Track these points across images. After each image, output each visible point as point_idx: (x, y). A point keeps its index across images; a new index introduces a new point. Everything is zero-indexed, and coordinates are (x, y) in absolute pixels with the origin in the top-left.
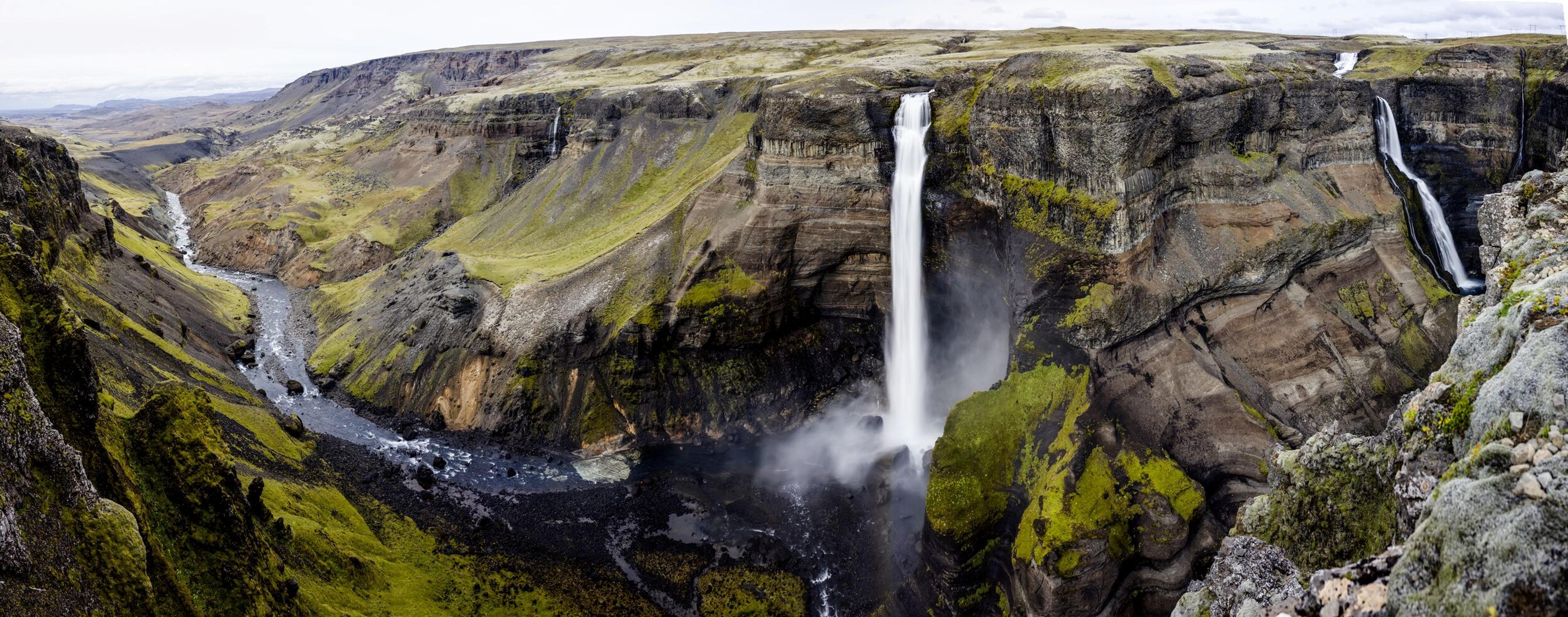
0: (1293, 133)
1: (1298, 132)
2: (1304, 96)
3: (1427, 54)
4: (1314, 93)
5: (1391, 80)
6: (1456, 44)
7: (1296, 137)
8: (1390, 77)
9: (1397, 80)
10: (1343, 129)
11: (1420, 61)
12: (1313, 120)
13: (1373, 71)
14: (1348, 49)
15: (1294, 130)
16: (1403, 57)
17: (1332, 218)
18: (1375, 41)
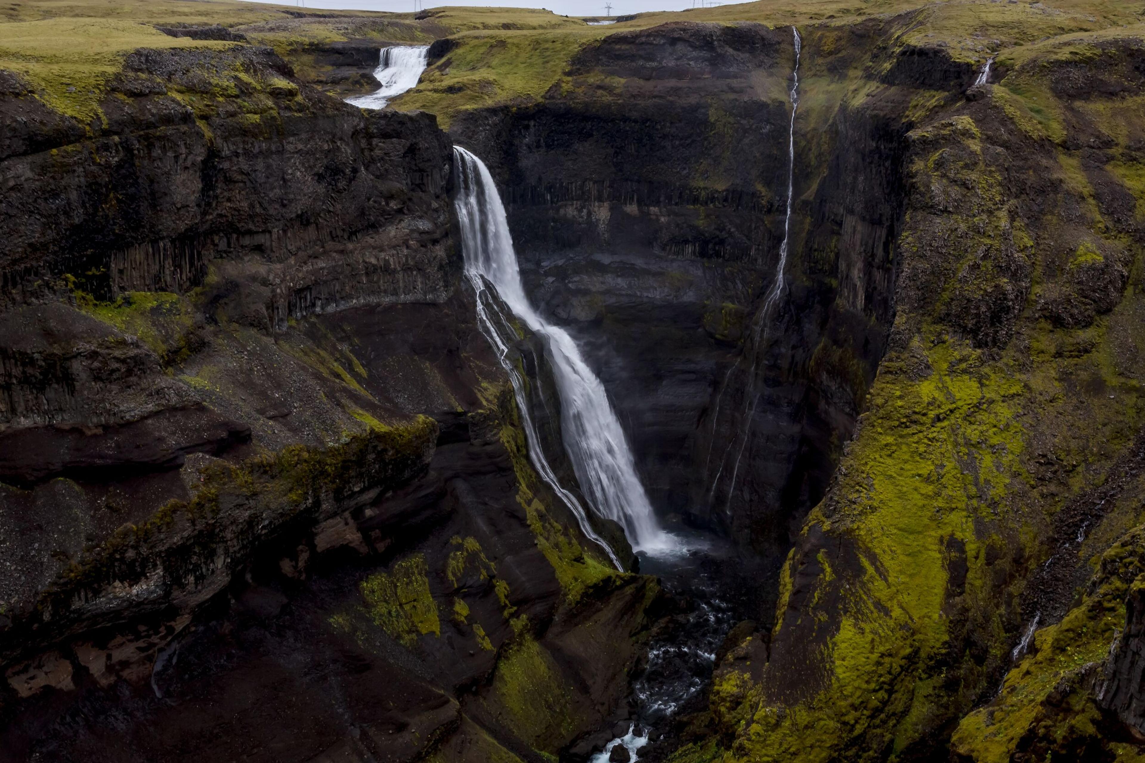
0: (247, 241)
1: (260, 239)
2: (265, 154)
3: (575, 48)
4: (292, 144)
5: (493, 111)
6: (643, 26)
7: (259, 249)
8: (489, 103)
9: (505, 109)
10: (374, 227)
11: (562, 64)
12: (297, 209)
13: (451, 90)
14: (410, 40)
15: (250, 233)
16: (523, 56)
17: (337, 432)
18: (478, 20)
